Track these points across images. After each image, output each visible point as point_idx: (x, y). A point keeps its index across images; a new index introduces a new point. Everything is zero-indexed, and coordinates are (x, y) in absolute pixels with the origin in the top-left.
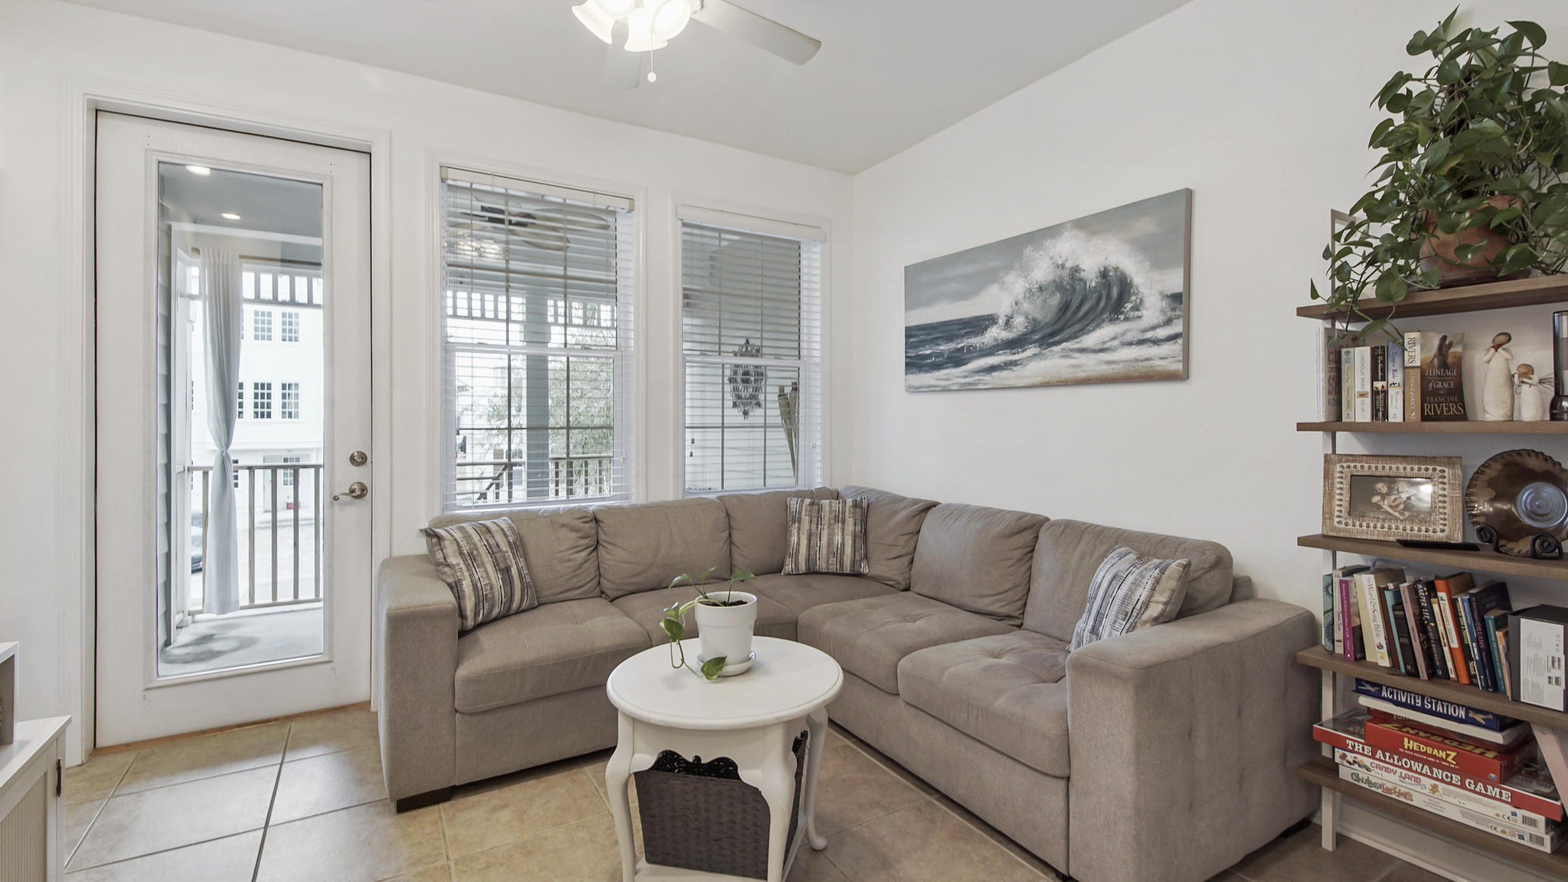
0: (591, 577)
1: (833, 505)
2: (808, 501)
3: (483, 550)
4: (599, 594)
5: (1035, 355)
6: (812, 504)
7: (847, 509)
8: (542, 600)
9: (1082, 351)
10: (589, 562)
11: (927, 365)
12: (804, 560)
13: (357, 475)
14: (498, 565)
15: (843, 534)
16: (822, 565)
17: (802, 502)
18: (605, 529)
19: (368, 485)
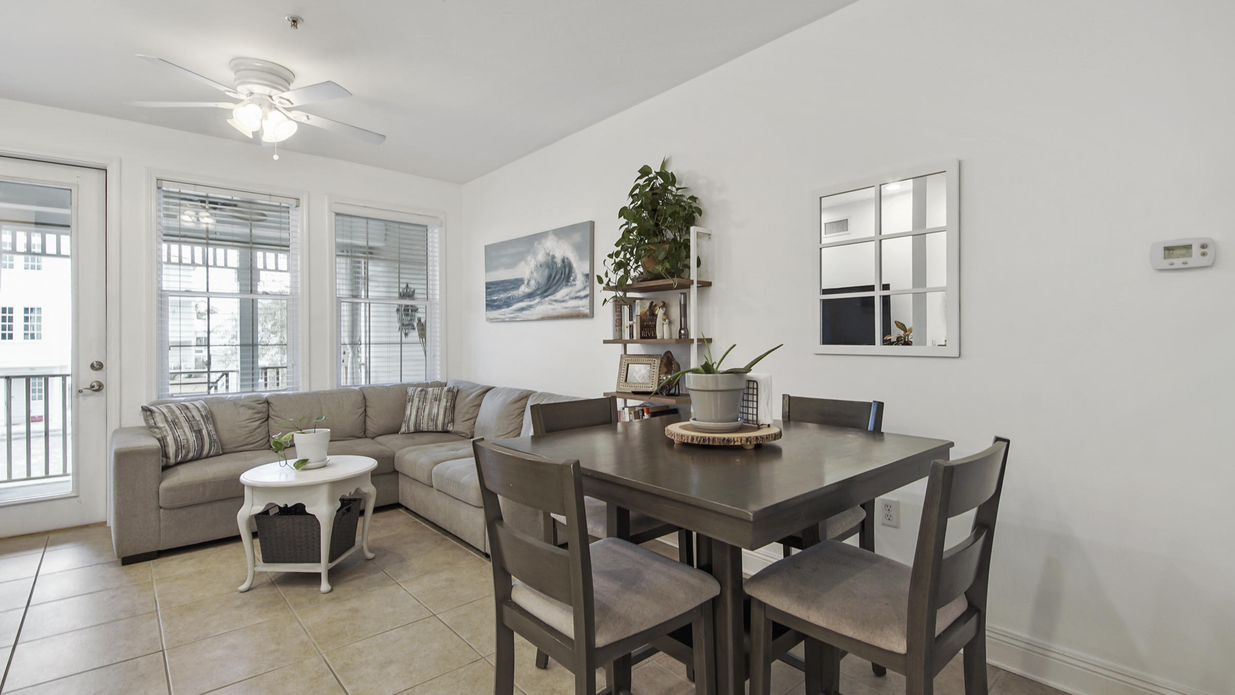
0: (262, 437)
1: (435, 391)
2: (419, 389)
3: (182, 420)
4: (269, 447)
5: (539, 302)
6: (422, 390)
7: (443, 393)
8: (225, 451)
9: (556, 301)
10: (261, 428)
11: (494, 306)
12: (413, 424)
13: (95, 376)
14: (193, 428)
15: (438, 408)
16: (424, 427)
17: (416, 389)
18: (274, 408)
19: (104, 383)
